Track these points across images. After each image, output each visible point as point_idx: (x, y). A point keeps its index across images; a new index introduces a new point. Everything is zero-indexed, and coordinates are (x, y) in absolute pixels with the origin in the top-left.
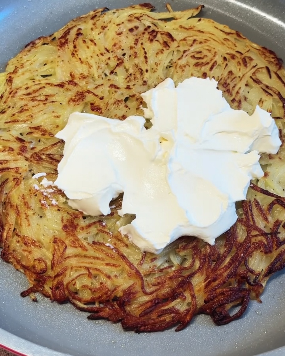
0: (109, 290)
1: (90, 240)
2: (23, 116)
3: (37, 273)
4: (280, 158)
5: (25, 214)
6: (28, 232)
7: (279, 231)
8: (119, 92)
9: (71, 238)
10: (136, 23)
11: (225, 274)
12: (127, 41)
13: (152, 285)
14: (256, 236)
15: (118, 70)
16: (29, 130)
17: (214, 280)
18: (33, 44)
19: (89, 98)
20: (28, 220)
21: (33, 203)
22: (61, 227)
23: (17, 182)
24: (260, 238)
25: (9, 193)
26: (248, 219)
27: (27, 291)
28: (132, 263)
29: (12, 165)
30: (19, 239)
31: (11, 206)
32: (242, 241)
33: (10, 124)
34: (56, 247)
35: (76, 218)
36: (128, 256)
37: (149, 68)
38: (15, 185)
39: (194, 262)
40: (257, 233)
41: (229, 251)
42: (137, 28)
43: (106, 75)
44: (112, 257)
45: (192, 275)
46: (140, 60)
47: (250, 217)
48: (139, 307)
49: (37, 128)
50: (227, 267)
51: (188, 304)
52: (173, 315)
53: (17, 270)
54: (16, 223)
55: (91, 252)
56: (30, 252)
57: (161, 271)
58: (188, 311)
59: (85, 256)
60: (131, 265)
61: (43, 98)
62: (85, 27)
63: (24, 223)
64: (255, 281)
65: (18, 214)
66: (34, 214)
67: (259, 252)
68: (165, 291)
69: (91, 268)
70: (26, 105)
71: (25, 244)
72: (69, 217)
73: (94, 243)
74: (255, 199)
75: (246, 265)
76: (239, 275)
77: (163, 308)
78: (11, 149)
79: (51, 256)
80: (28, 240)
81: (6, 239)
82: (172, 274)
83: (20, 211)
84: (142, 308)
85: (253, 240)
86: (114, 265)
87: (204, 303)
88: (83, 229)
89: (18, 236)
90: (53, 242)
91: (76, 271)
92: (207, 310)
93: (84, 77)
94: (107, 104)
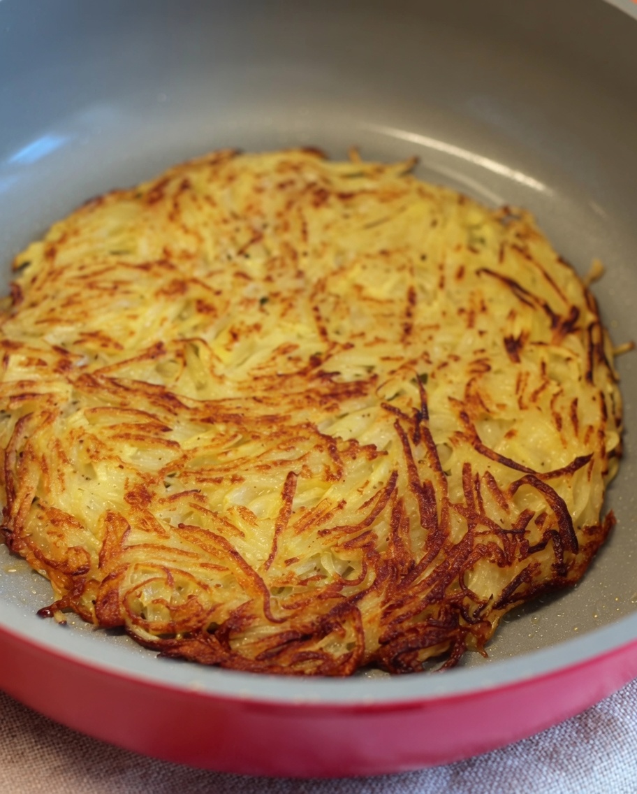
0: (202, 610)
1: (175, 522)
2: (70, 313)
3: (70, 574)
4: (539, 409)
5: (59, 471)
6: (61, 501)
7: (527, 529)
8: (251, 286)
9: (141, 515)
10: (291, 175)
11: (422, 596)
12: (271, 204)
13: (284, 607)
14: (484, 533)
15: (252, 250)
16: (79, 338)
17: (400, 605)
18: (99, 201)
19: (195, 292)
20: (63, 481)
21: (76, 454)
22: (122, 497)
23: (49, 417)
24: (491, 538)
25: (31, 436)
26: (471, 505)
27: (49, 608)
28: (249, 564)
29: (43, 389)
30: (43, 514)
31: (33, 457)
32: (457, 542)
33: (45, 325)
34: (111, 528)
35: (151, 485)
36: (244, 554)
37: (309, 250)
38: (45, 422)
39: (365, 573)
40: (486, 529)
41: (433, 557)
42: (292, 183)
43: (229, 258)
44: (214, 553)
45: (360, 596)
46: (293, 236)
47: (477, 502)
48: (258, 643)
49: (94, 335)
50: (427, 584)
51: (350, 646)
52: (319, 662)
53: (35, 572)
54: (40, 488)
55: (174, 541)
56: (60, 536)
57: (303, 583)
58: (348, 657)
59: (163, 548)
60: (247, 568)
61: (109, 285)
62: (198, 178)
63: (55, 486)
64: (477, 614)
65: (45, 470)
66: (75, 472)
67: (488, 561)
68: (309, 618)
69: (172, 569)
70: (77, 295)
71: (53, 522)
72: (139, 480)
73: (181, 526)
74: (487, 472)
75: (462, 583)
76: (448, 601)
77: (301, 650)
78: (42, 363)
79: (99, 545)
80: (59, 514)
81: (19, 513)
82: (322, 591)
83: (49, 467)
84: (263, 647)
85: (478, 540)
86: (216, 567)
87: (380, 645)
88: (162, 501)
89: (43, 508)
90: (105, 521)
91: (145, 572)
92: (384, 659)
93: (186, 256)
94: (228, 303)
